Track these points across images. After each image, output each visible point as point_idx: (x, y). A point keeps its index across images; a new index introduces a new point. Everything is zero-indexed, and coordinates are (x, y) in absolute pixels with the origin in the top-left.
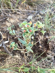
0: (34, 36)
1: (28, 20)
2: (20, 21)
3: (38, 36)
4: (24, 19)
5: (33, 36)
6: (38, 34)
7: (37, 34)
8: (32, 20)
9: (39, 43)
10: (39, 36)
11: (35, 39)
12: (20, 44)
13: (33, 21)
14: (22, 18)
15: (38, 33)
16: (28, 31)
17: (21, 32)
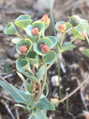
0: (62, 75)
1: (37, 11)
2: (7, 15)
3: (77, 72)
4: (21, 8)
5: (57, 74)
6: (75, 66)
7: (71, 66)
8: (55, 11)
9: (81, 101)
10: (82, 73)
11: (65, 87)
12: (7, 106)
13: (58, 14)
14: (14, 6)
15: (77, 62)
16: (36, 50)
17: (9, 57)
